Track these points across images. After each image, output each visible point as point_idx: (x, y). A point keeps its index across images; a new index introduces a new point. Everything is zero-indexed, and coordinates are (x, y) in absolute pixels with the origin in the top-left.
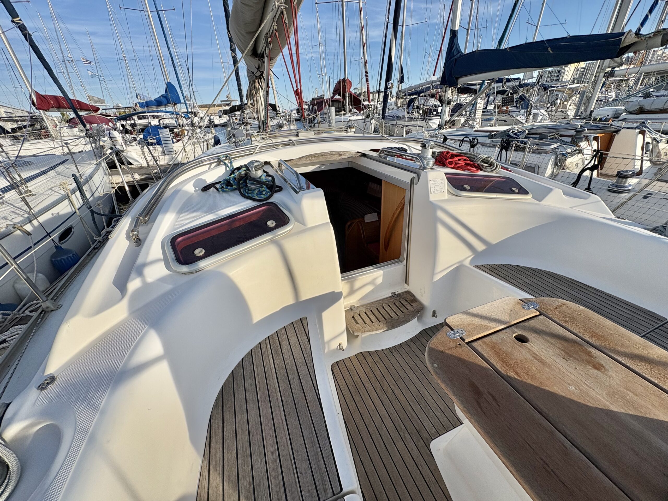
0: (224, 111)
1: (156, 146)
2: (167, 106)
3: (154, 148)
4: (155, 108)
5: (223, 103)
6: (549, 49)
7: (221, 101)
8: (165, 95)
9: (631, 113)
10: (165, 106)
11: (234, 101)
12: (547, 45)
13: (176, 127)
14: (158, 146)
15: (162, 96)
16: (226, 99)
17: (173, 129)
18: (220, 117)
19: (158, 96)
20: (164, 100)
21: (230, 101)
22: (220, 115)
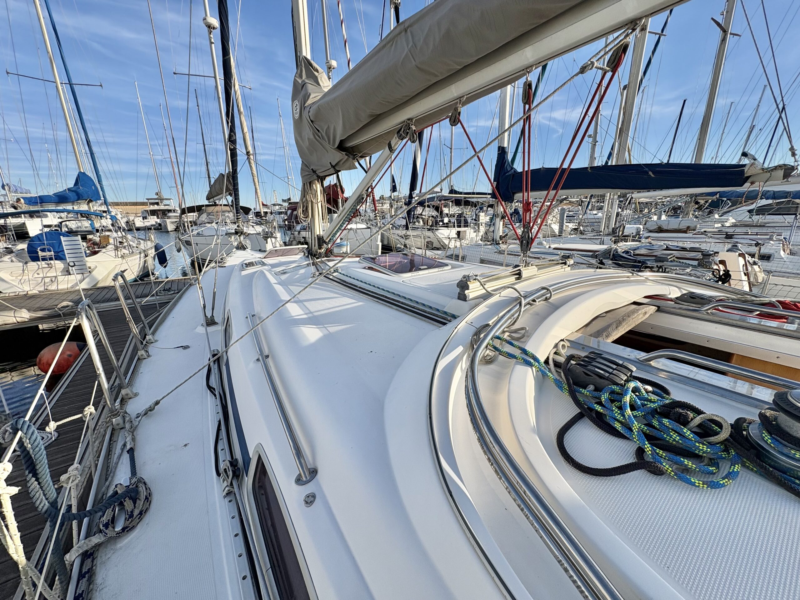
0: (150, 211)
1: (52, 262)
2: (75, 204)
3: (48, 264)
4: (54, 205)
5: (150, 201)
6: (651, 173)
7: (147, 199)
8: (73, 189)
9: (651, 231)
10: (73, 203)
11: (167, 199)
12: (647, 169)
13: (90, 233)
14: (57, 262)
15: (69, 189)
16: (156, 197)
17: (86, 235)
18: (144, 218)
19: (61, 190)
20: (72, 195)
21: (161, 200)
22: (145, 216)
